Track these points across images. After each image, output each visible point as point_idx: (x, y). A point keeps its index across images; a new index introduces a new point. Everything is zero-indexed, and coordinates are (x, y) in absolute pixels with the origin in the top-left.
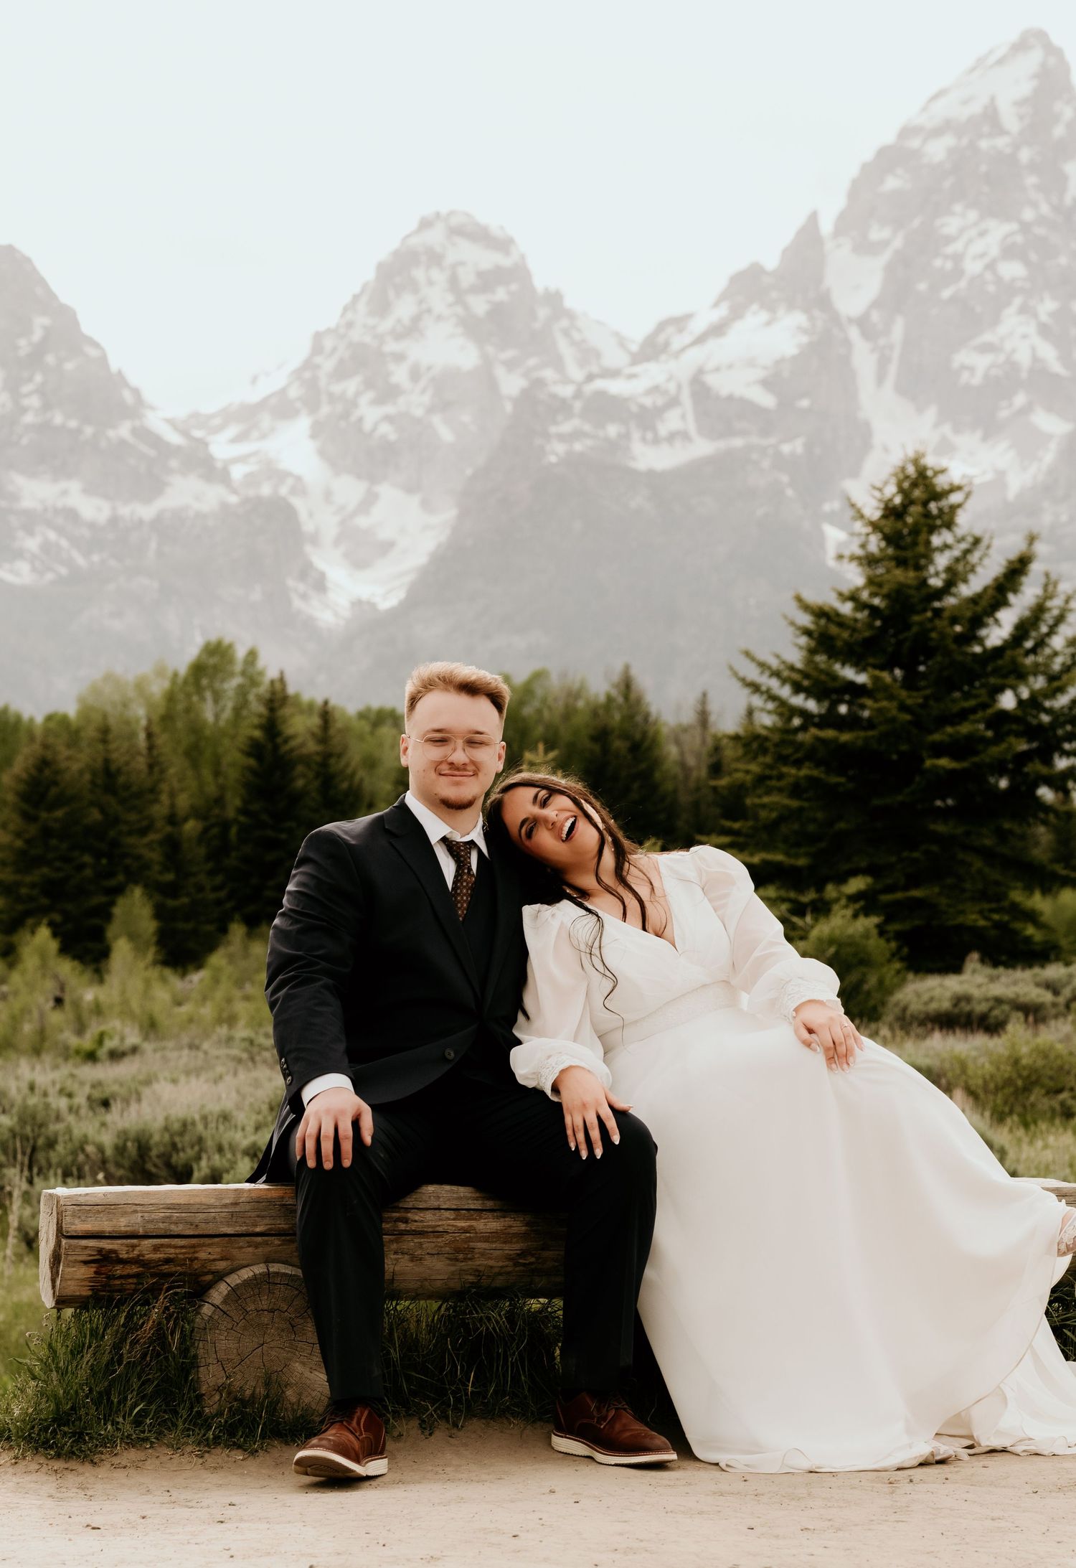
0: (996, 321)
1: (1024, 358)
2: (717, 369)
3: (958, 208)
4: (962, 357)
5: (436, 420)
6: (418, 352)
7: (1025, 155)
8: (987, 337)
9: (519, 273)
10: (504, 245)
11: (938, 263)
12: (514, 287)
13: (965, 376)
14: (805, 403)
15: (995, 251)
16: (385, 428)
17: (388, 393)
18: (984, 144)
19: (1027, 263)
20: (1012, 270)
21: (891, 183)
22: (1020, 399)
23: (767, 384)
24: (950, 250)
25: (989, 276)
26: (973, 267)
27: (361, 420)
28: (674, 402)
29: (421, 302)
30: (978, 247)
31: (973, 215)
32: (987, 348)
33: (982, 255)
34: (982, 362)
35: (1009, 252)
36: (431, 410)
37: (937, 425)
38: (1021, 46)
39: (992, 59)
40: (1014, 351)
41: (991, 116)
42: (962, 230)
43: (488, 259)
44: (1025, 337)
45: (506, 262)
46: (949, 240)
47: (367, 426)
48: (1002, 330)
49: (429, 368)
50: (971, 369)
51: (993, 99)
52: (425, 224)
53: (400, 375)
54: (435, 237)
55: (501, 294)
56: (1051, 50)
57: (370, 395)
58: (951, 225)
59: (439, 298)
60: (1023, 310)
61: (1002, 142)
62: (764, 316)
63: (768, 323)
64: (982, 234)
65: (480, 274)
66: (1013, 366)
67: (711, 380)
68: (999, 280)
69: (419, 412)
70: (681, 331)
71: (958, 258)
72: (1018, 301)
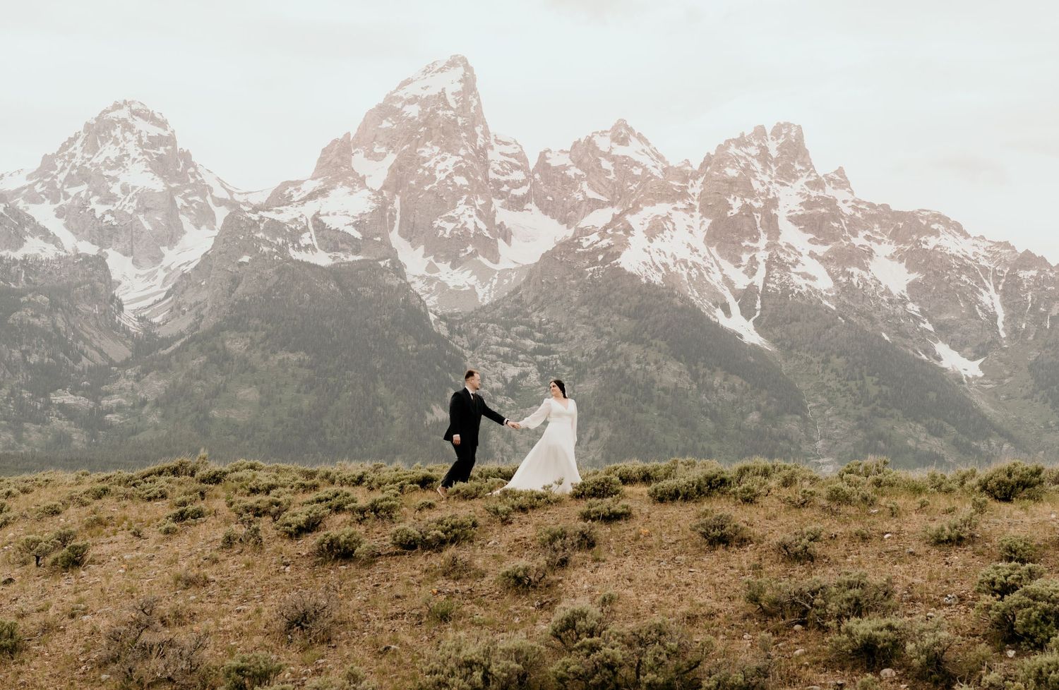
0: (454, 207)
1: (471, 226)
2: (327, 215)
3: (428, 144)
4: (438, 223)
5: (141, 217)
6: (123, 178)
7: (460, 121)
8: (451, 214)
9: (171, 140)
10: (163, 124)
11: (420, 171)
12: (169, 147)
13: (441, 232)
14: (379, 239)
15: (451, 170)
16: (108, 217)
17: (110, 199)
18: (440, 112)
19: (468, 179)
20: (461, 180)
21: (386, 124)
22: (470, 249)
23: (355, 225)
24: (426, 165)
25: (449, 182)
26: (441, 176)
27: (93, 210)
28: (306, 229)
29: (121, 150)
30: (441, 166)
31: (437, 149)
32: (451, 219)
33: (445, 170)
34: (449, 226)
35: (459, 171)
36: (137, 211)
37: (425, 256)
38: (452, 63)
39: (437, 68)
40: (466, 223)
41: (442, 97)
42: (432, 156)
43: (155, 131)
44: (470, 216)
45: (165, 134)
46: (425, 160)
47: (98, 215)
48: (459, 211)
49: (134, 188)
50: (444, 229)
51: (443, 89)
52: (117, 106)
53: (116, 189)
54: (124, 113)
55: (162, 151)
56: (468, 68)
57: (97, 198)
58: (426, 152)
59: (133, 149)
60: (467, 203)
61: (450, 113)
62: (347, 189)
63: (351, 193)
64: (444, 159)
65: (150, 138)
66: (466, 230)
67: (325, 219)
68: (454, 185)
69: (130, 211)
70: (298, 190)
71: (432, 170)
72: (465, 197)
